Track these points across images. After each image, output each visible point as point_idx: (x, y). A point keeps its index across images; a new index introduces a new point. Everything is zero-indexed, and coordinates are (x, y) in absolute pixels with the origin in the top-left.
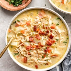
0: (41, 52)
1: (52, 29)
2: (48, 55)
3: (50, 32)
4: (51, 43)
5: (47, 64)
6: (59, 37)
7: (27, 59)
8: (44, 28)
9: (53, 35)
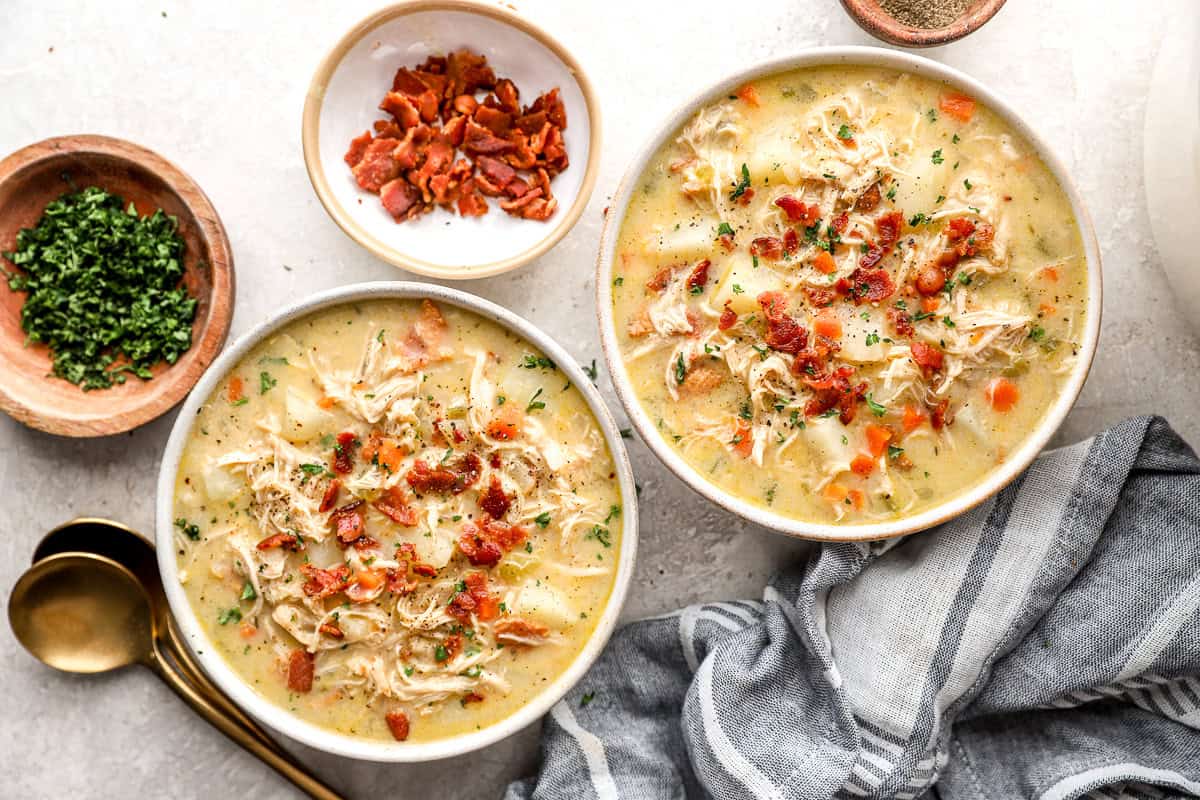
0: (422, 617)
1: (496, 445)
2: (480, 638)
3: (485, 464)
4: (495, 546)
5: (470, 698)
6: (556, 499)
7: (312, 668)
8: (438, 438)
9: (508, 486)
